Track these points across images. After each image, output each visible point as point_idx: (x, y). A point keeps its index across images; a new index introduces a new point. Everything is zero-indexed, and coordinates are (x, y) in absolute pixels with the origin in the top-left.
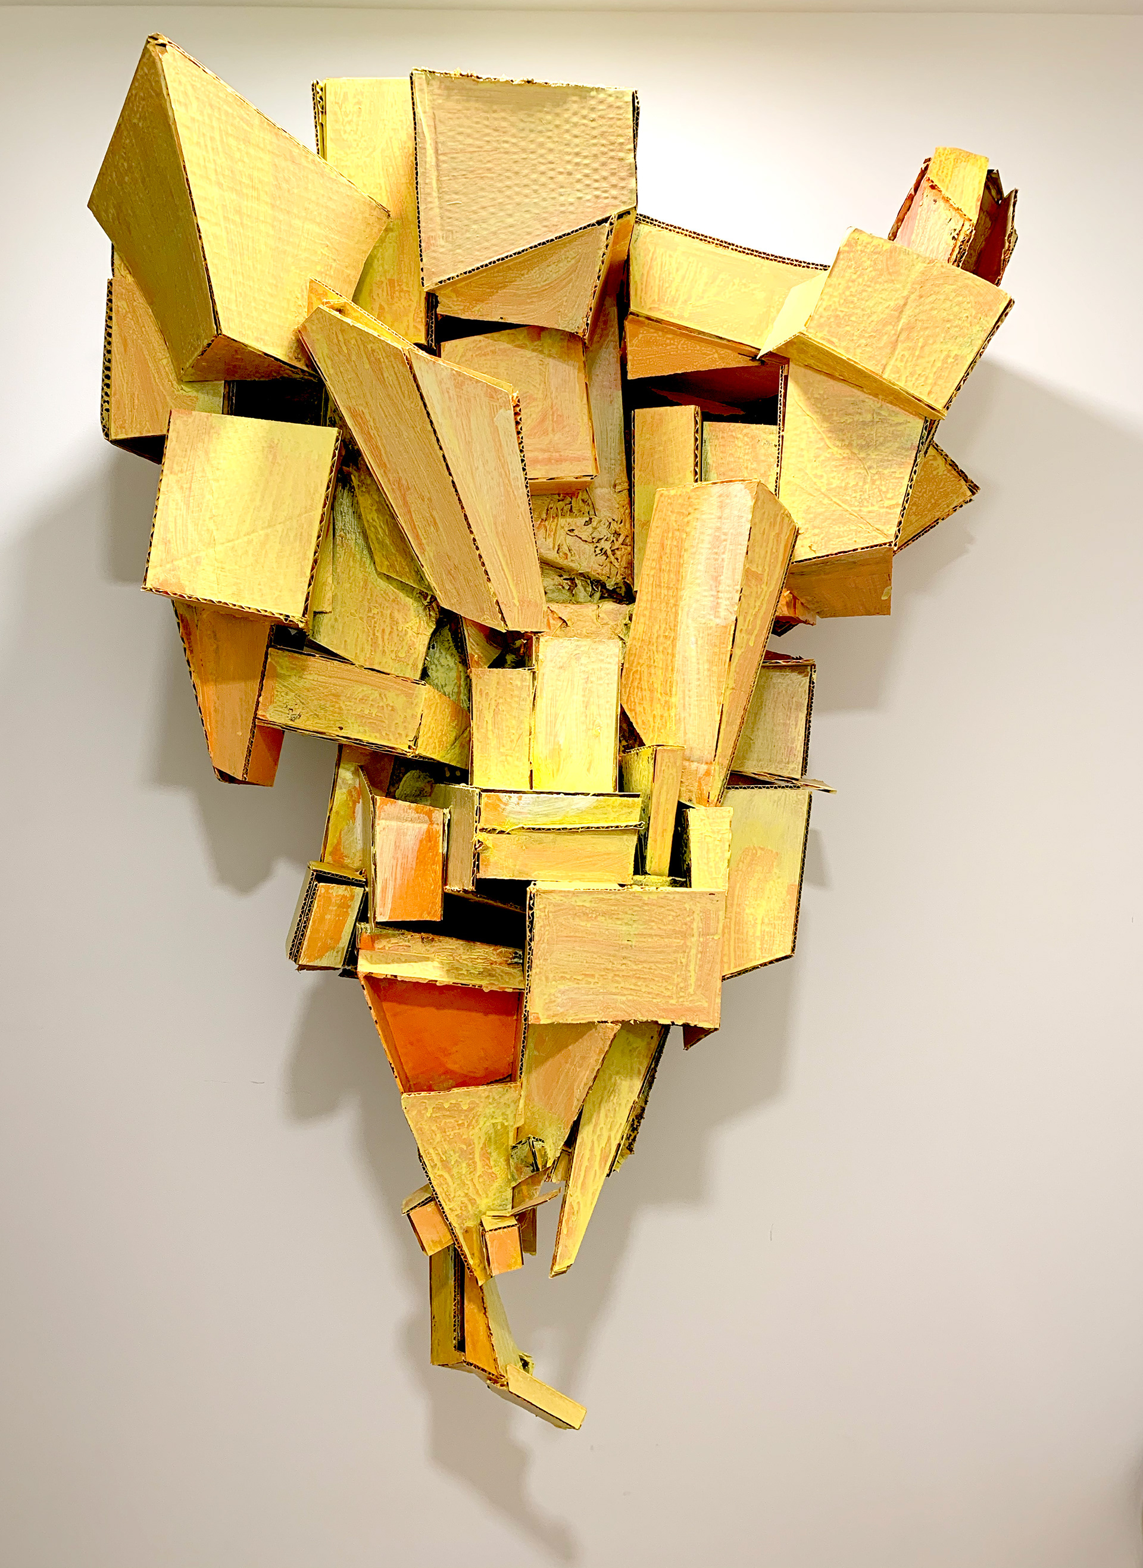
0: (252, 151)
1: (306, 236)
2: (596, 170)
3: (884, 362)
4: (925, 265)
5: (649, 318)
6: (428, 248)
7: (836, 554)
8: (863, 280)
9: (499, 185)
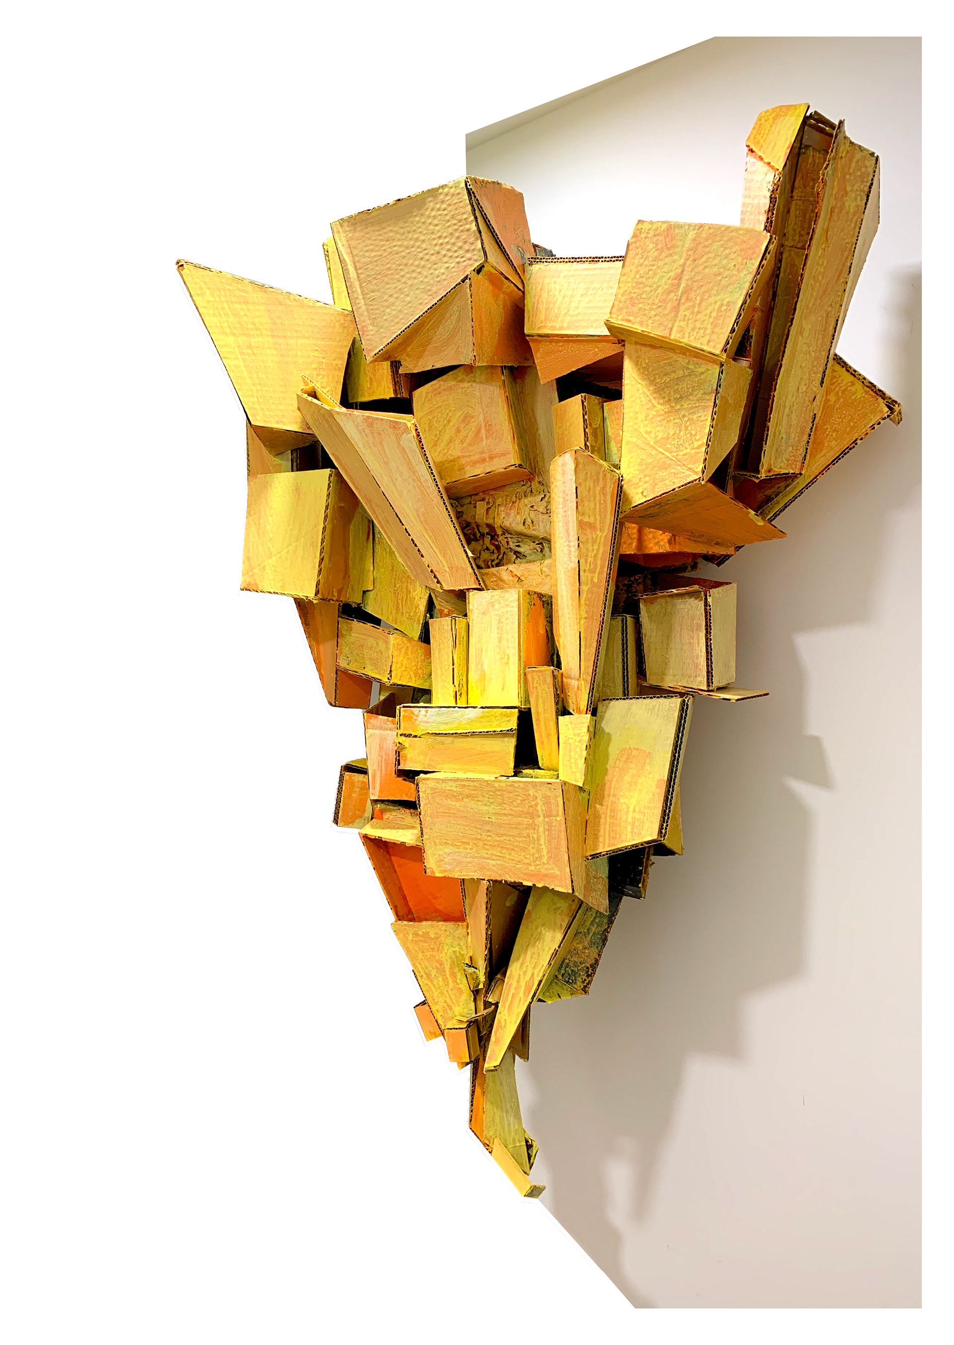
0: (251, 307)
1: (300, 348)
2: (454, 244)
3: (670, 326)
4: (695, 232)
5: (539, 335)
6: (363, 334)
7: (661, 496)
8: (649, 261)
9: (397, 277)
